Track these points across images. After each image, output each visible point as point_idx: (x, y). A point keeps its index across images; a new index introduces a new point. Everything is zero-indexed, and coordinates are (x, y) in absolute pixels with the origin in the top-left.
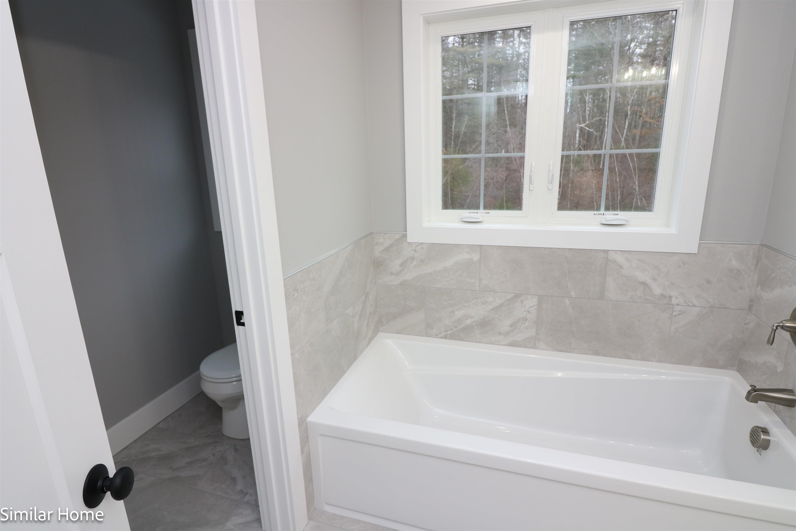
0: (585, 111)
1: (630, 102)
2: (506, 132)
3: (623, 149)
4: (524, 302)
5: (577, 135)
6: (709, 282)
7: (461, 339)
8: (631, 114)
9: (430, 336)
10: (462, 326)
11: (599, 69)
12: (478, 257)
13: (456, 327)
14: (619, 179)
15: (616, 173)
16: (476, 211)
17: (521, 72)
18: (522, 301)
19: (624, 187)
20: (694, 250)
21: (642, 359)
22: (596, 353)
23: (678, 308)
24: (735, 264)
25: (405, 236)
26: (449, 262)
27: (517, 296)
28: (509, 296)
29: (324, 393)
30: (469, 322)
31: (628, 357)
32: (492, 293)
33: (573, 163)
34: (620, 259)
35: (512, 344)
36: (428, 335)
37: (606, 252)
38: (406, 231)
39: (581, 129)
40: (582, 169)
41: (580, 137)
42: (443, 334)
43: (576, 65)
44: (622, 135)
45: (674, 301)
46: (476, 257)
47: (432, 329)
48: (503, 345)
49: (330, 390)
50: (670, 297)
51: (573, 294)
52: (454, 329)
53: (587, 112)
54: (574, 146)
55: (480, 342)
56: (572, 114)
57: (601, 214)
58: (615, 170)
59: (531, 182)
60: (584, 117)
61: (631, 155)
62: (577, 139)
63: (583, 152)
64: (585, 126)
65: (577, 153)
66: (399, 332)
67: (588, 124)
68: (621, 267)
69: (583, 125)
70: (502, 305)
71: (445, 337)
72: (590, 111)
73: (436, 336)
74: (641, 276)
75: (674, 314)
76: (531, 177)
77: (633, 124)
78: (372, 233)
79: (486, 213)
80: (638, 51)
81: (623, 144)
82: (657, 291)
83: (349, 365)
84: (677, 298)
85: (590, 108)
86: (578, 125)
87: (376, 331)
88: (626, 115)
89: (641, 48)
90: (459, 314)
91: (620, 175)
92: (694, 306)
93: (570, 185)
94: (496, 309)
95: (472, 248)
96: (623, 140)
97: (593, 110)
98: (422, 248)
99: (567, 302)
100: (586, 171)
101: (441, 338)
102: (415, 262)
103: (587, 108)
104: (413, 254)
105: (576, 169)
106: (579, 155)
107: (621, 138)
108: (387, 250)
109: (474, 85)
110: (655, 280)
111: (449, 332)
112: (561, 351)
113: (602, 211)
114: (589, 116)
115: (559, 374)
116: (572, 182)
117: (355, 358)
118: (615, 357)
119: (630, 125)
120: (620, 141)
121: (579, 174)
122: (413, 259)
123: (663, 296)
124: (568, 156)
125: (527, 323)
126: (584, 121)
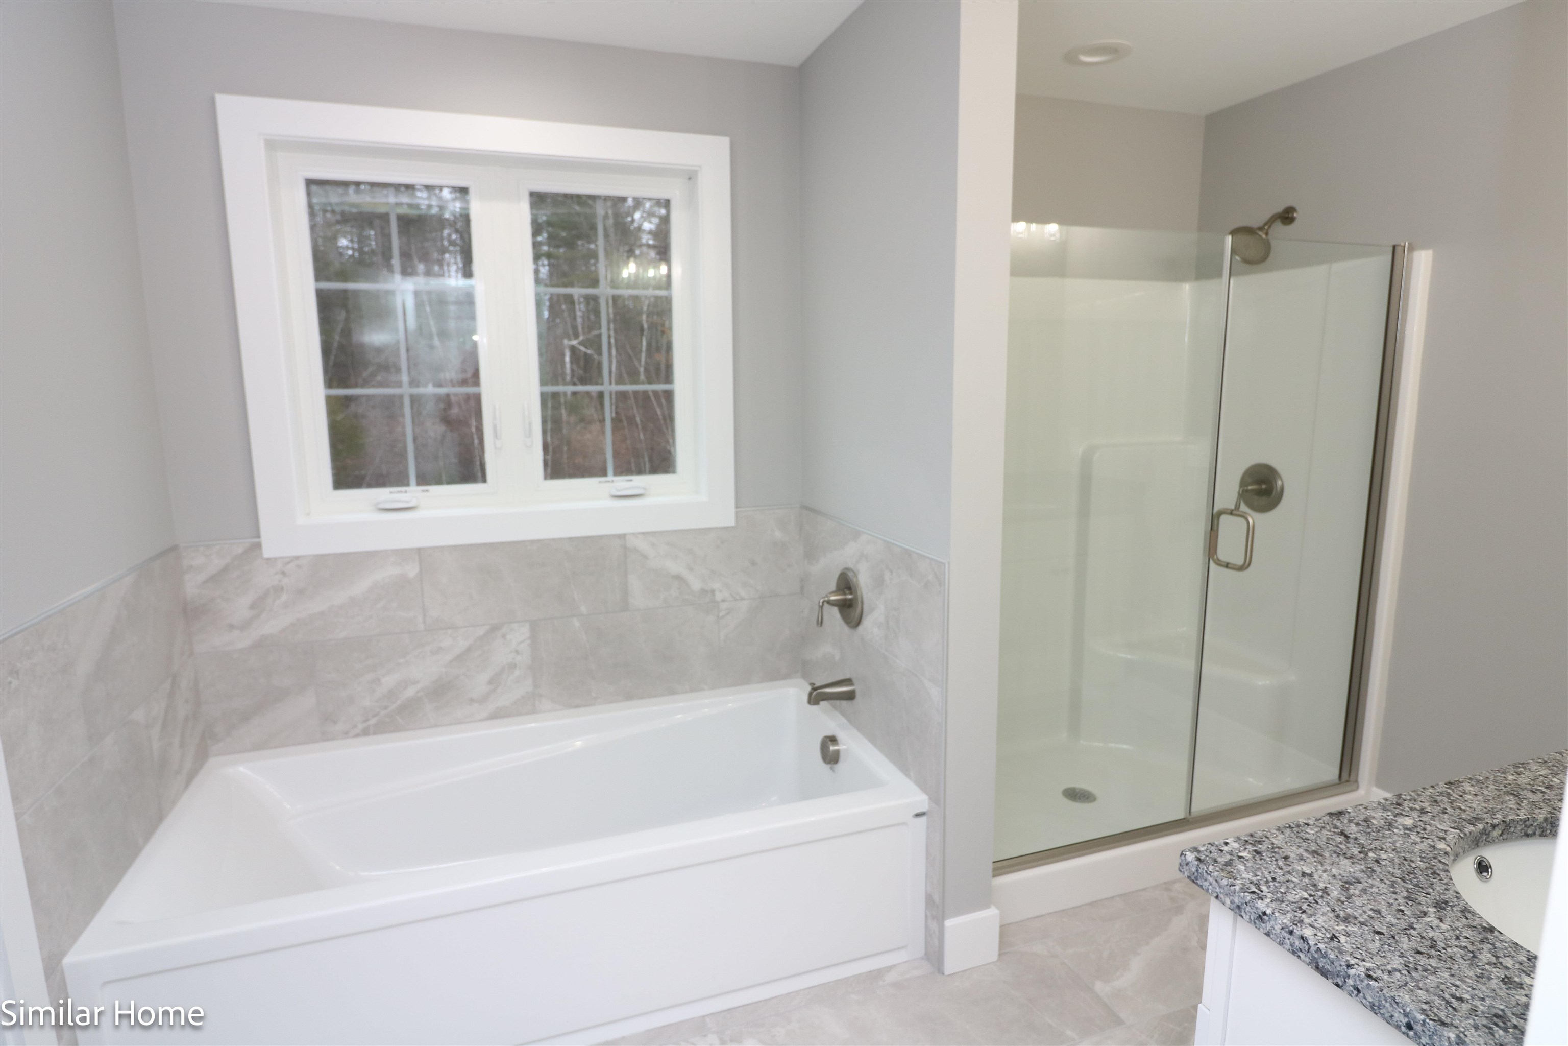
0: (575, 318)
1: (645, 308)
2: (431, 347)
3: (643, 383)
4: (508, 637)
5: (567, 359)
6: (754, 563)
7: (397, 729)
8: (650, 328)
9: (333, 739)
10: (399, 702)
11: (589, 249)
12: (417, 570)
13: (386, 708)
14: (644, 435)
15: (637, 426)
16: (403, 489)
17: (450, 235)
18: (504, 636)
19: (652, 449)
20: (731, 522)
21: (693, 690)
22: (629, 697)
23: (724, 606)
24: (778, 534)
25: (258, 546)
26: (361, 586)
27: (494, 629)
28: (481, 631)
29: (98, 899)
30: (411, 692)
31: (672, 692)
32: (450, 631)
33: (566, 408)
34: (642, 545)
35: (497, 715)
36: (326, 737)
37: (622, 537)
38: (259, 537)
39: (573, 349)
40: (582, 420)
41: (572, 362)
42: (361, 727)
43: (551, 237)
44: (640, 360)
45: (719, 596)
46: (412, 570)
47: (335, 722)
48: (481, 720)
49: (109, 892)
50: (713, 591)
51: (584, 609)
52: (383, 712)
53: (579, 320)
54: (564, 379)
55: (436, 726)
56: (554, 320)
57: (608, 482)
58: (636, 421)
59: (496, 436)
60: (574, 328)
61: (656, 393)
62: (568, 366)
63: (580, 388)
64: (580, 343)
65: (570, 389)
66: (259, 746)
67: (583, 340)
68: (645, 557)
69: (574, 342)
70: (469, 650)
71: (366, 733)
72: (583, 317)
73: (346, 734)
74: (674, 567)
75: (721, 614)
76: (495, 428)
77: (654, 344)
78: (174, 548)
79: (424, 491)
80: (647, 226)
81: (642, 377)
82: (696, 585)
83: (149, 834)
84: (721, 591)
85: (583, 312)
86: (566, 342)
87: (202, 756)
88: (642, 330)
89: (650, 222)
90: (389, 681)
91: (644, 429)
92: (742, 599)
93: (565, 448)
94: (460, 658)
95: (403, 555)
96: (642, 370)
97: (588, 318)
98: (299, 567)
99: (576, 623)
100: (590, 422)
101: (357, 735)
102: (284, 597)
103: (579, 314)
104: (280, 581)
105: (573, 419)
106: (574, 394)
107: (638, 366)
108: (215, 579)
109: (353, 249)
110: (691, 569)
111: (373, 721)
112: (577, 706)
113: (610, 477)
114: (583, 328)
115: (578, 744)
116: (569, 443)
117: (159, 817)
118: (655, 696)
119: (649, 345)
120: (637, 373)
121: (578, 428)
122: (279, 589)
123: (704, 592)
124: (555, 395)
125: (517, 672)
126: (576, 336)
